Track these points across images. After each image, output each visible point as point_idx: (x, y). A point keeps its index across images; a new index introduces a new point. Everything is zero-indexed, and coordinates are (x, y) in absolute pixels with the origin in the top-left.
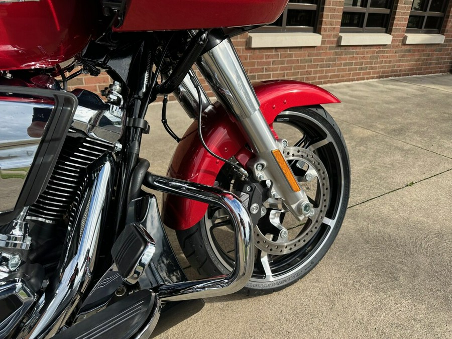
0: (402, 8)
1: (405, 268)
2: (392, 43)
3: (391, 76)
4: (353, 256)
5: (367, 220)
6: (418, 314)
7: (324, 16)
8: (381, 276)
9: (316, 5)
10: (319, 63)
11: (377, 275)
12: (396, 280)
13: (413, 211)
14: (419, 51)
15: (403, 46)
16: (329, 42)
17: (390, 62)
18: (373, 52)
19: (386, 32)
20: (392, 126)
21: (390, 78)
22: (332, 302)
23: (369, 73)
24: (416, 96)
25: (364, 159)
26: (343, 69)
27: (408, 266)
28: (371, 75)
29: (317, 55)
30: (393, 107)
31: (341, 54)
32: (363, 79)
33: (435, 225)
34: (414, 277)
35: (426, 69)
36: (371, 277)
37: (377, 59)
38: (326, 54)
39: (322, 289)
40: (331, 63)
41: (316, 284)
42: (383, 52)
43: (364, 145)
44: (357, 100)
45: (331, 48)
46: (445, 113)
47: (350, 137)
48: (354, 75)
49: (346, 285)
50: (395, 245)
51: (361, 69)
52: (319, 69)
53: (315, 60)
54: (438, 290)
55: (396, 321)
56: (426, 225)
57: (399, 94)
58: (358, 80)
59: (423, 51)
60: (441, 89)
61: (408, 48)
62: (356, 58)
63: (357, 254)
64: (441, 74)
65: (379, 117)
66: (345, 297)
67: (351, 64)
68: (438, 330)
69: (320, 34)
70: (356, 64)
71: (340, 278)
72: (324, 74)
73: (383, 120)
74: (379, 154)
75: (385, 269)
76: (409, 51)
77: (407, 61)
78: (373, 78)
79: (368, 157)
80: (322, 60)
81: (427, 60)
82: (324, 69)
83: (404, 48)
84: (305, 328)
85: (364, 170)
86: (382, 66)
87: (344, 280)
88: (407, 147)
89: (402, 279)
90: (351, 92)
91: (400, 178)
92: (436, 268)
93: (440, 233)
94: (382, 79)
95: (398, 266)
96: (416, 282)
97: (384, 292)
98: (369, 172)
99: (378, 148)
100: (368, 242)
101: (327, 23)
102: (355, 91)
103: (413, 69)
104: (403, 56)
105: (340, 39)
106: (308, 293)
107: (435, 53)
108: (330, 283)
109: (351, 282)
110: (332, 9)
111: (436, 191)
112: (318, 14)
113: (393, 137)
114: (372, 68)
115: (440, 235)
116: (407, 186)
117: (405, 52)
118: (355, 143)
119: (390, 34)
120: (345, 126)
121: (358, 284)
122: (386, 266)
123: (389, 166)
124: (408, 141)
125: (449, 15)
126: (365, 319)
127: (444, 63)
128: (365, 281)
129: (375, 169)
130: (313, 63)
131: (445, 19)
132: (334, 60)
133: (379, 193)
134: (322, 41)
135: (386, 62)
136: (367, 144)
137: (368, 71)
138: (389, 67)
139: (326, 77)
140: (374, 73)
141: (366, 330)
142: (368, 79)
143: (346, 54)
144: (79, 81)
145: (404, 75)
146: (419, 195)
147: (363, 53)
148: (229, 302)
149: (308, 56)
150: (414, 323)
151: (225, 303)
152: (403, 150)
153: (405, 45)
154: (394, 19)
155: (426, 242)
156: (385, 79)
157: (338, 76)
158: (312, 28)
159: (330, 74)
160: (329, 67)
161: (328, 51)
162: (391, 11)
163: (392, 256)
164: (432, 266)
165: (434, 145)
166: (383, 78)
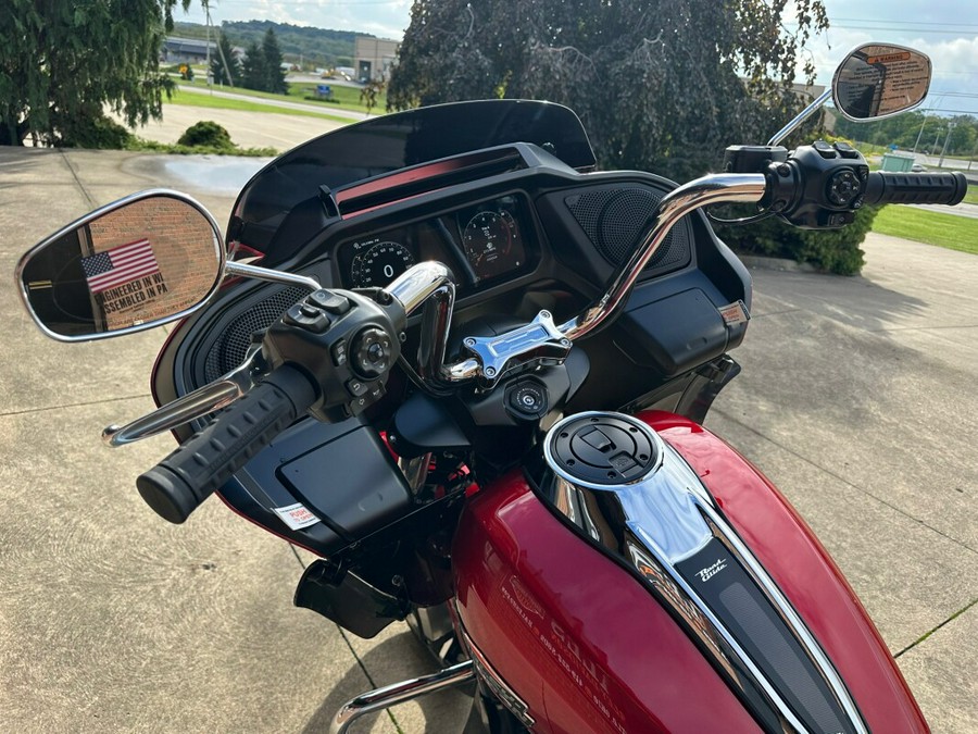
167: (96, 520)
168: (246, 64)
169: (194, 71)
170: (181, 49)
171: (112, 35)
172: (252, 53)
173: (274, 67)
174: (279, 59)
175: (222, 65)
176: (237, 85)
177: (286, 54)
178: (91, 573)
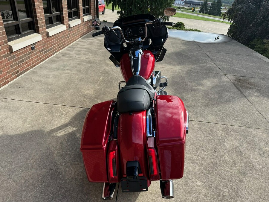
2: (66, 28)
167: (116, 74)
168: (211, 7)
169: (196, 9)
170: (195, 3)
171: (161, 2)
172: (213, 4)
173: (218, 8)
174: (221, 5)
175: (203, 8)
176: (206, 13)
177: (223, 4)
178: (112, 78)
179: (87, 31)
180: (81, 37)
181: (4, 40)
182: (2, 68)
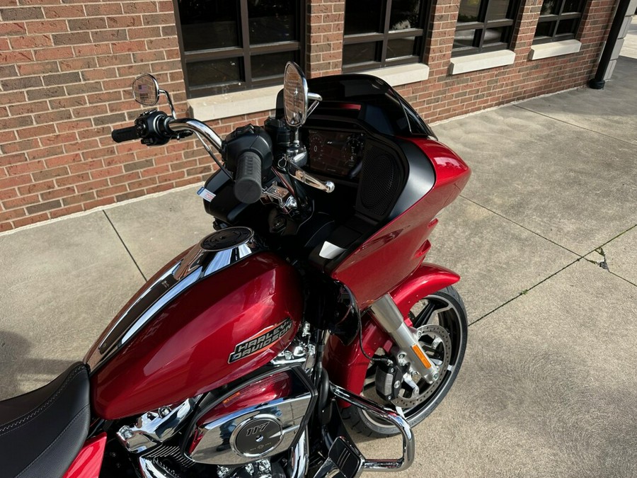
0: (528, 17)
1: (513, 395)
2: (515, 60)
3: (513, 100)
4: (469, 386)
5: (482, 343)
6: (521, 440)
7: (432, 43)
8: (493, 405)
9: (422, 30)
10: (425, 99)
11: (489, 404)
12: (505, 408)
13: (525, 327)
14: (548, 65)
15: (528, 63)
16: (437, 72)
17: (512, 83)
18: (492, 76)
19: (508, 48)
20: (510, 199)
21: (513, 103)
22: (453, 434)
23: (486, 101)
24: (541, 138)
25: (479, 257)
26: (455, 101)
27: (515, 393)
28: (489, 103)
29: (423, 90)
30: (513, 163)
31: (453, 83)
32: (479, 109)
33: (543, 343)
34: (521, 403)
35: (557, 85)
36: (484, 407)
37: (497, 82)
38: (434, 87)
39: (444, 422)
40: (440, 96)
41: (439, 418)
42: (504, 73)
43: (480, 235)
44: (472, 151)
45: (440, 79)
46: (571, 170)
47: (463, 221)
48: (468, 106)
49: (463, 417)
50: (506, 371)
51: (477, 97)
52: (426, 106)
53: (421, 97)
54: (539, 416)
55: (503, 448)
56: (535, 345)
57: (521, 136)
58: (473, 111)
59: (554, 64)
60: (572, 122)
61: (534, 63)
62: (471, 86)
63: (473, 383)
64: (575, 88)
65: (497, 183)
66: (463, 429)
67: (465, 94)
68: (535, 453)
69: (427, 64)
70: (471, 93)
71: (458, 410)
72: (432, 111)
73: (501, 189)
74: (495, 248)
75: (496, 398)
76: (537, 67)
77: (533, 79)
78: (491, 106)
79: (483, 254)
80: (430, 95)
81: (558, 75)
82: (432, 105)
83: (530, 64)
84: (433, 460)
85: (479, 273)
86: (503, 91)
87: (462, 412)
88: (525, 234)
89: (510, 407)
90: (464, 136)
91: (515, 285)
92: (540, 393)
93: (546, 354)
94: (502, 106)
95: (508, 393)
96: (522, 409)
97: (495, 422)
98: (484, 277)
99: (494, 238)
100: (482, 369)
101: (436, 50)
102: (469, 133)
103: (540, 88)
104: (528, 74)
105: (451, 66)
106: (433, 427)
107: (568, 64)
108: (451, 416)
109: (468, 414)
110: (442, 32)
111: (548, 300)
112: (425, 40)
113: (510, 218)
114: (490, 95)
115: (546, 356)
116: (521, 294)
117: (531, 69)
118: (469, 232)
119: (513, 51)
120: (458, 203)
121: (474, 415)
122: (498, 394)
123: (504, 266)
124: (526, 225)
125: (587, 16)
126: (479, 448)
127: (580, 74)
128: (479, 411)
129: (490, 271)
130: (418, 101)
131: (582, 20)
132: (444, 92)
133: (493, 306)
134: (430, 72)
135: (507, 85)
136: (482, 233)
137: (485, 98)
138: (511, 89)
139: (434, 114)
140: (492, 100)
141: (480, 457)
142: (485, 108)
143: (458, 84)
144: (149, 163)
145: (529, 97)
146: (531, 307)
147: (479, 79)
148: (370, 442)
149: (413, 93)
150: (517, 448)
151: (367, 443)
152: (520, 239)
153: (532, 61)
154: (517, 31)
155: (533, 365)
156: (505, 105)
157: (448, 110)
158: (418, 57)
159: (438, 110)
160: (438, 102)
161: (437, 83)
162: (514, 22)
163: (503, 384)
164: (536, 391)
165: (553, 228)
166: (503, 104)
179: (536, 89)
180: (498, 104)
181: (175, 93)
182: (156, 155)
